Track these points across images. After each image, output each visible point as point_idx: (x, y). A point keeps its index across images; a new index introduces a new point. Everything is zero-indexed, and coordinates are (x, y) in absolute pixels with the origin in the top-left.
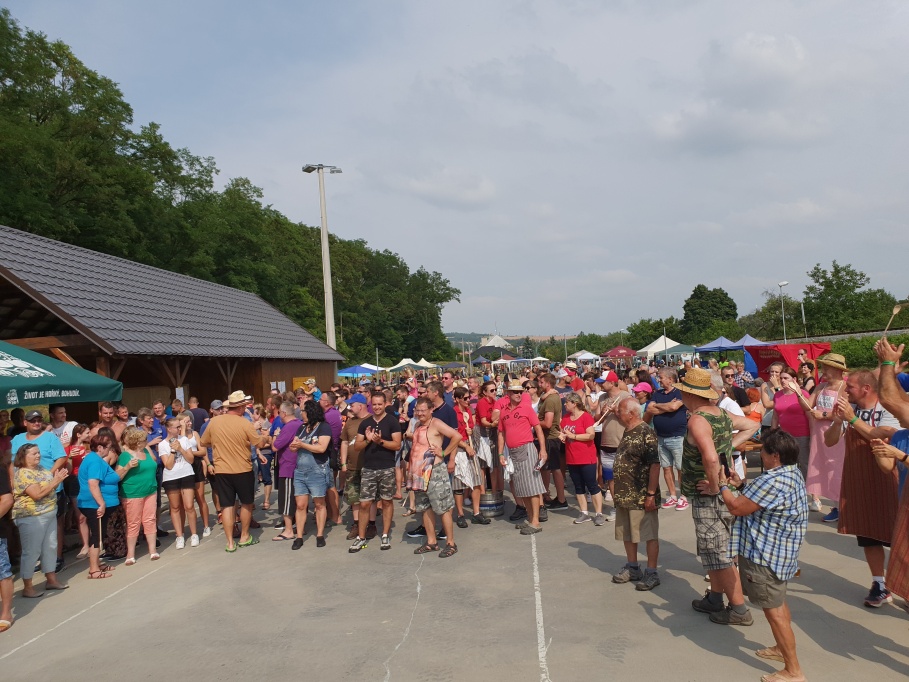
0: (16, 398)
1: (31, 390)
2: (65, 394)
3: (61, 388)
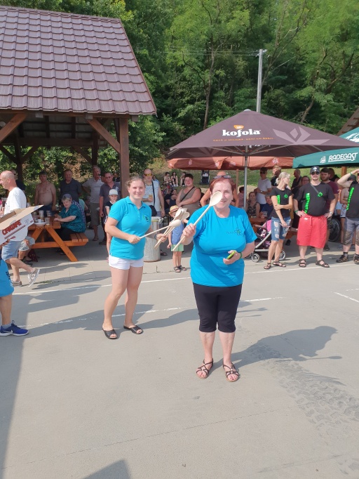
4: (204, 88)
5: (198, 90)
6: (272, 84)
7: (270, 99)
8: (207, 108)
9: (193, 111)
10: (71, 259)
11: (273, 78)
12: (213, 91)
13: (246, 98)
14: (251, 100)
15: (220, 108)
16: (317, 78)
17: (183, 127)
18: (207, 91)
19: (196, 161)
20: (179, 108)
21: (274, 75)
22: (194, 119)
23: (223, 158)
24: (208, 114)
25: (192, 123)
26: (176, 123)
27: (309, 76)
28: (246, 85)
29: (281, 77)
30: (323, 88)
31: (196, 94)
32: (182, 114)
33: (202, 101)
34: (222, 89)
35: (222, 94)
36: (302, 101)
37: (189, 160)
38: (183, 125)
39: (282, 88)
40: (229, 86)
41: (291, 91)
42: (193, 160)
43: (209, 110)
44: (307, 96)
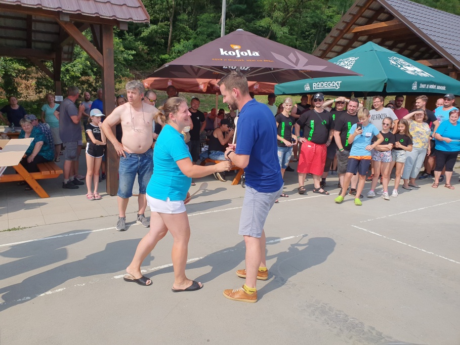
0: (416, 87)
1: (423, 83)
2: (439, 88)
3: (437, 84)
4: (168, 9)
5: (161, 11)
6: (233, 12)
7: (232, 26)
8: (171, 30)
9: (156, 32)
10: (40, 195)
11: (234, 7)
12: (177, 13)
13: (208, 22)
14: (214, 26)
15: (184, 31)
16: (274, 11)
17: (146, 47)
18: (170, 12)
19: (177, 82)
20: (141, 27)
21: (234, 3)
22: (158, 40)
23: (207, 80)
24: (172, 36)
25: (155, 43)
26: (139, 43)
27: (266, 7)
28: (209, 10)
29: (241, 6)
30: (280, 20)
31: (158, 14)
32: (145, 33)
33: (166, 22)
34: (185, 11)
35: (186, 17)
36: (260, 30)
37: (167, 81)
38: (146, 45)
39: (242, 17)
40: (192, 10)
41: (250, 21)
42: (173, 81)
43: (172, 33)
44: (266, 26)
